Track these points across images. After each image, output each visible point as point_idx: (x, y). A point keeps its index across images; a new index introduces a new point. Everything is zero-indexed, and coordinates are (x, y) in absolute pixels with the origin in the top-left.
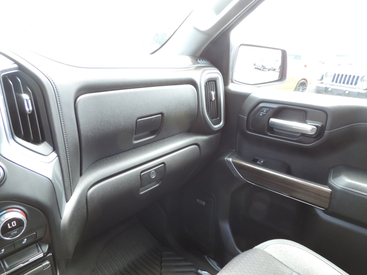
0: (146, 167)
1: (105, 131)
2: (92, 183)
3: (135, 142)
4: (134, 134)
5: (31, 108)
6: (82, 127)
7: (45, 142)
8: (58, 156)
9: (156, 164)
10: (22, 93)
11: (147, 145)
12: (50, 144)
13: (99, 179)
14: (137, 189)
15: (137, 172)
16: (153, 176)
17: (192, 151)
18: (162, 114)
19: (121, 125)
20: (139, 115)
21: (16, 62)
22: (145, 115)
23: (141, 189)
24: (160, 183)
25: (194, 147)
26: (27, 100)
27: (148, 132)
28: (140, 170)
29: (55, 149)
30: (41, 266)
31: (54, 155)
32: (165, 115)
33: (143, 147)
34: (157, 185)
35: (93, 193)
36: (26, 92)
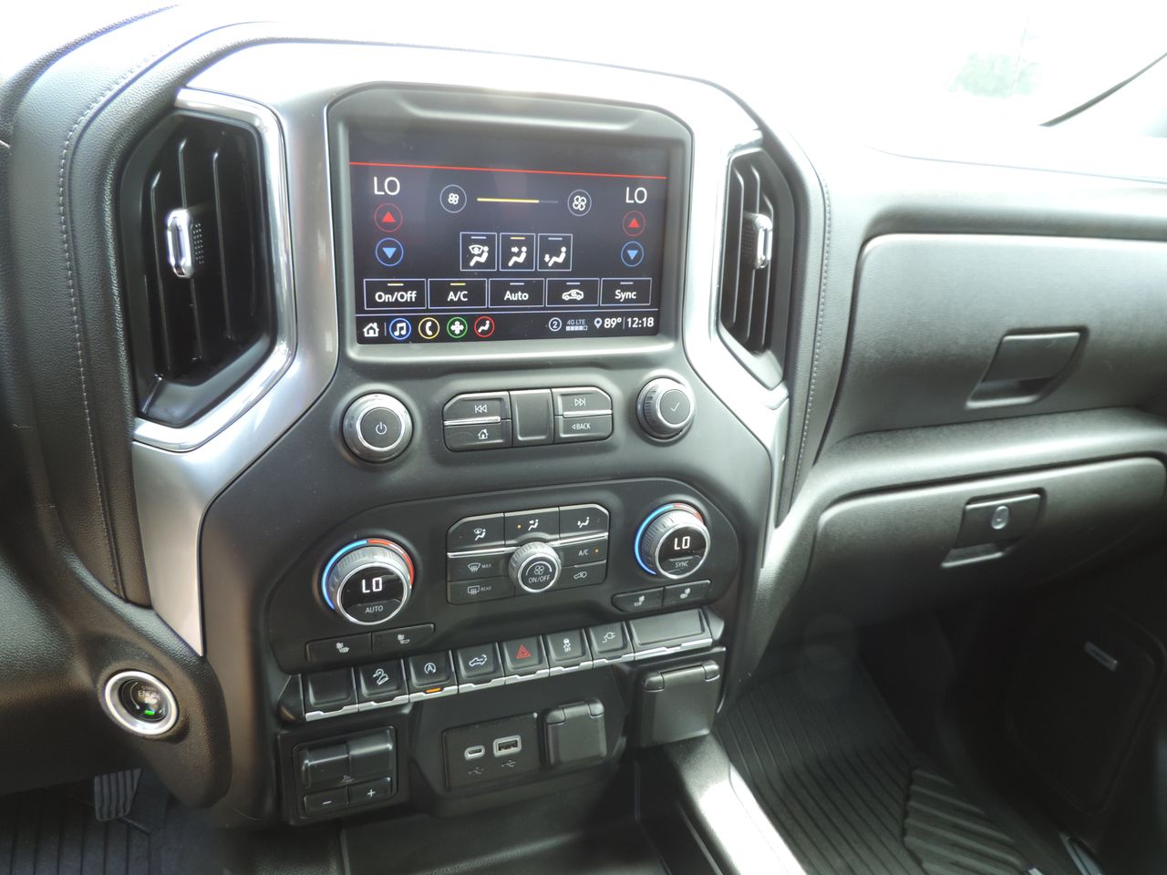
0: (985, 489)
1: (911, 352)
2: (837, 495)
3: (973, 404)
4: (982, 378)
5: (769, 256)
6: (858, 329)
7: (769, 353)
8: (791, 397)
9: (1018, 488)
10: (755, 212)
11: (999, 423)
12: (779, 361)
13: (854, 490)
14: (942, 548)
15: (958, 496)
16: (999, 523)
17: (1140, 474)
18: (1083, 330)
19: (957, 343)
20: (1015, 323)
21: (762, 127)
22: (1032, 324)
23: (954, 552)
24: (1009, 549)
25: (1152, 466)
26: (766, 231)
27: (1012, 382)
28: (968, 492)
29: (788, 377)
30: (700, 670)
31: (782, 392)
32: (1092, 336)
33: (988, 425)
34: (998, 555)
35: (831, 523)
36: (764, 210)
